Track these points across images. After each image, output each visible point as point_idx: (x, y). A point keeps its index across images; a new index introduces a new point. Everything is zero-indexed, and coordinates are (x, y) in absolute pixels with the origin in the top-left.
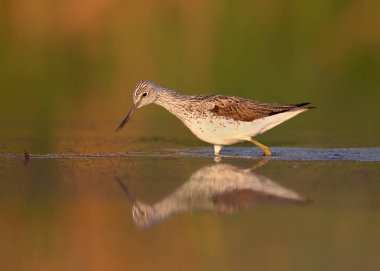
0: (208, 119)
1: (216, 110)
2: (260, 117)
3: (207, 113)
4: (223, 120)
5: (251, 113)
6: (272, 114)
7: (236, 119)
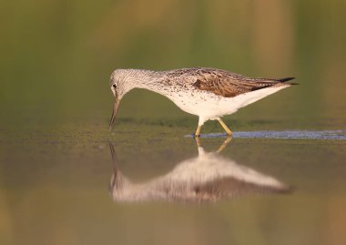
0: (190, 92)
1: (198, 85)
2: (242, 93)
3: (189, 87)
4: (205, 94)
5: (233, 89)
6: (254, 89)
7: (216, 94)
